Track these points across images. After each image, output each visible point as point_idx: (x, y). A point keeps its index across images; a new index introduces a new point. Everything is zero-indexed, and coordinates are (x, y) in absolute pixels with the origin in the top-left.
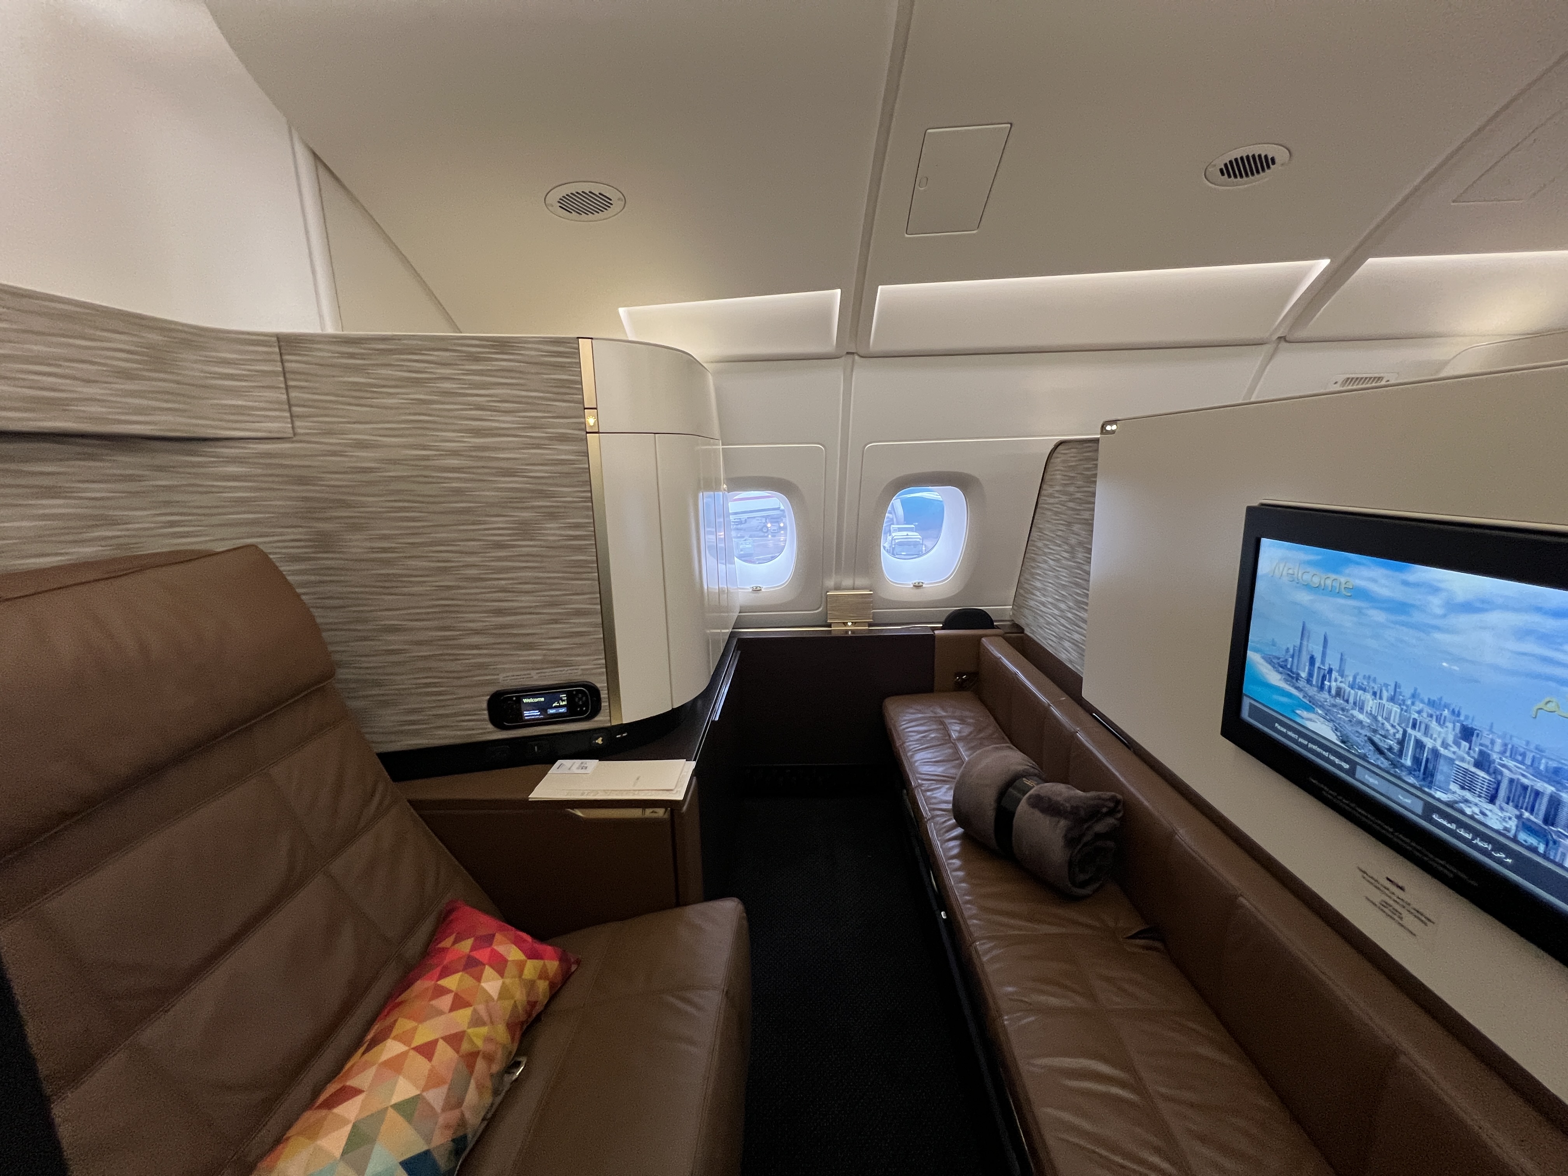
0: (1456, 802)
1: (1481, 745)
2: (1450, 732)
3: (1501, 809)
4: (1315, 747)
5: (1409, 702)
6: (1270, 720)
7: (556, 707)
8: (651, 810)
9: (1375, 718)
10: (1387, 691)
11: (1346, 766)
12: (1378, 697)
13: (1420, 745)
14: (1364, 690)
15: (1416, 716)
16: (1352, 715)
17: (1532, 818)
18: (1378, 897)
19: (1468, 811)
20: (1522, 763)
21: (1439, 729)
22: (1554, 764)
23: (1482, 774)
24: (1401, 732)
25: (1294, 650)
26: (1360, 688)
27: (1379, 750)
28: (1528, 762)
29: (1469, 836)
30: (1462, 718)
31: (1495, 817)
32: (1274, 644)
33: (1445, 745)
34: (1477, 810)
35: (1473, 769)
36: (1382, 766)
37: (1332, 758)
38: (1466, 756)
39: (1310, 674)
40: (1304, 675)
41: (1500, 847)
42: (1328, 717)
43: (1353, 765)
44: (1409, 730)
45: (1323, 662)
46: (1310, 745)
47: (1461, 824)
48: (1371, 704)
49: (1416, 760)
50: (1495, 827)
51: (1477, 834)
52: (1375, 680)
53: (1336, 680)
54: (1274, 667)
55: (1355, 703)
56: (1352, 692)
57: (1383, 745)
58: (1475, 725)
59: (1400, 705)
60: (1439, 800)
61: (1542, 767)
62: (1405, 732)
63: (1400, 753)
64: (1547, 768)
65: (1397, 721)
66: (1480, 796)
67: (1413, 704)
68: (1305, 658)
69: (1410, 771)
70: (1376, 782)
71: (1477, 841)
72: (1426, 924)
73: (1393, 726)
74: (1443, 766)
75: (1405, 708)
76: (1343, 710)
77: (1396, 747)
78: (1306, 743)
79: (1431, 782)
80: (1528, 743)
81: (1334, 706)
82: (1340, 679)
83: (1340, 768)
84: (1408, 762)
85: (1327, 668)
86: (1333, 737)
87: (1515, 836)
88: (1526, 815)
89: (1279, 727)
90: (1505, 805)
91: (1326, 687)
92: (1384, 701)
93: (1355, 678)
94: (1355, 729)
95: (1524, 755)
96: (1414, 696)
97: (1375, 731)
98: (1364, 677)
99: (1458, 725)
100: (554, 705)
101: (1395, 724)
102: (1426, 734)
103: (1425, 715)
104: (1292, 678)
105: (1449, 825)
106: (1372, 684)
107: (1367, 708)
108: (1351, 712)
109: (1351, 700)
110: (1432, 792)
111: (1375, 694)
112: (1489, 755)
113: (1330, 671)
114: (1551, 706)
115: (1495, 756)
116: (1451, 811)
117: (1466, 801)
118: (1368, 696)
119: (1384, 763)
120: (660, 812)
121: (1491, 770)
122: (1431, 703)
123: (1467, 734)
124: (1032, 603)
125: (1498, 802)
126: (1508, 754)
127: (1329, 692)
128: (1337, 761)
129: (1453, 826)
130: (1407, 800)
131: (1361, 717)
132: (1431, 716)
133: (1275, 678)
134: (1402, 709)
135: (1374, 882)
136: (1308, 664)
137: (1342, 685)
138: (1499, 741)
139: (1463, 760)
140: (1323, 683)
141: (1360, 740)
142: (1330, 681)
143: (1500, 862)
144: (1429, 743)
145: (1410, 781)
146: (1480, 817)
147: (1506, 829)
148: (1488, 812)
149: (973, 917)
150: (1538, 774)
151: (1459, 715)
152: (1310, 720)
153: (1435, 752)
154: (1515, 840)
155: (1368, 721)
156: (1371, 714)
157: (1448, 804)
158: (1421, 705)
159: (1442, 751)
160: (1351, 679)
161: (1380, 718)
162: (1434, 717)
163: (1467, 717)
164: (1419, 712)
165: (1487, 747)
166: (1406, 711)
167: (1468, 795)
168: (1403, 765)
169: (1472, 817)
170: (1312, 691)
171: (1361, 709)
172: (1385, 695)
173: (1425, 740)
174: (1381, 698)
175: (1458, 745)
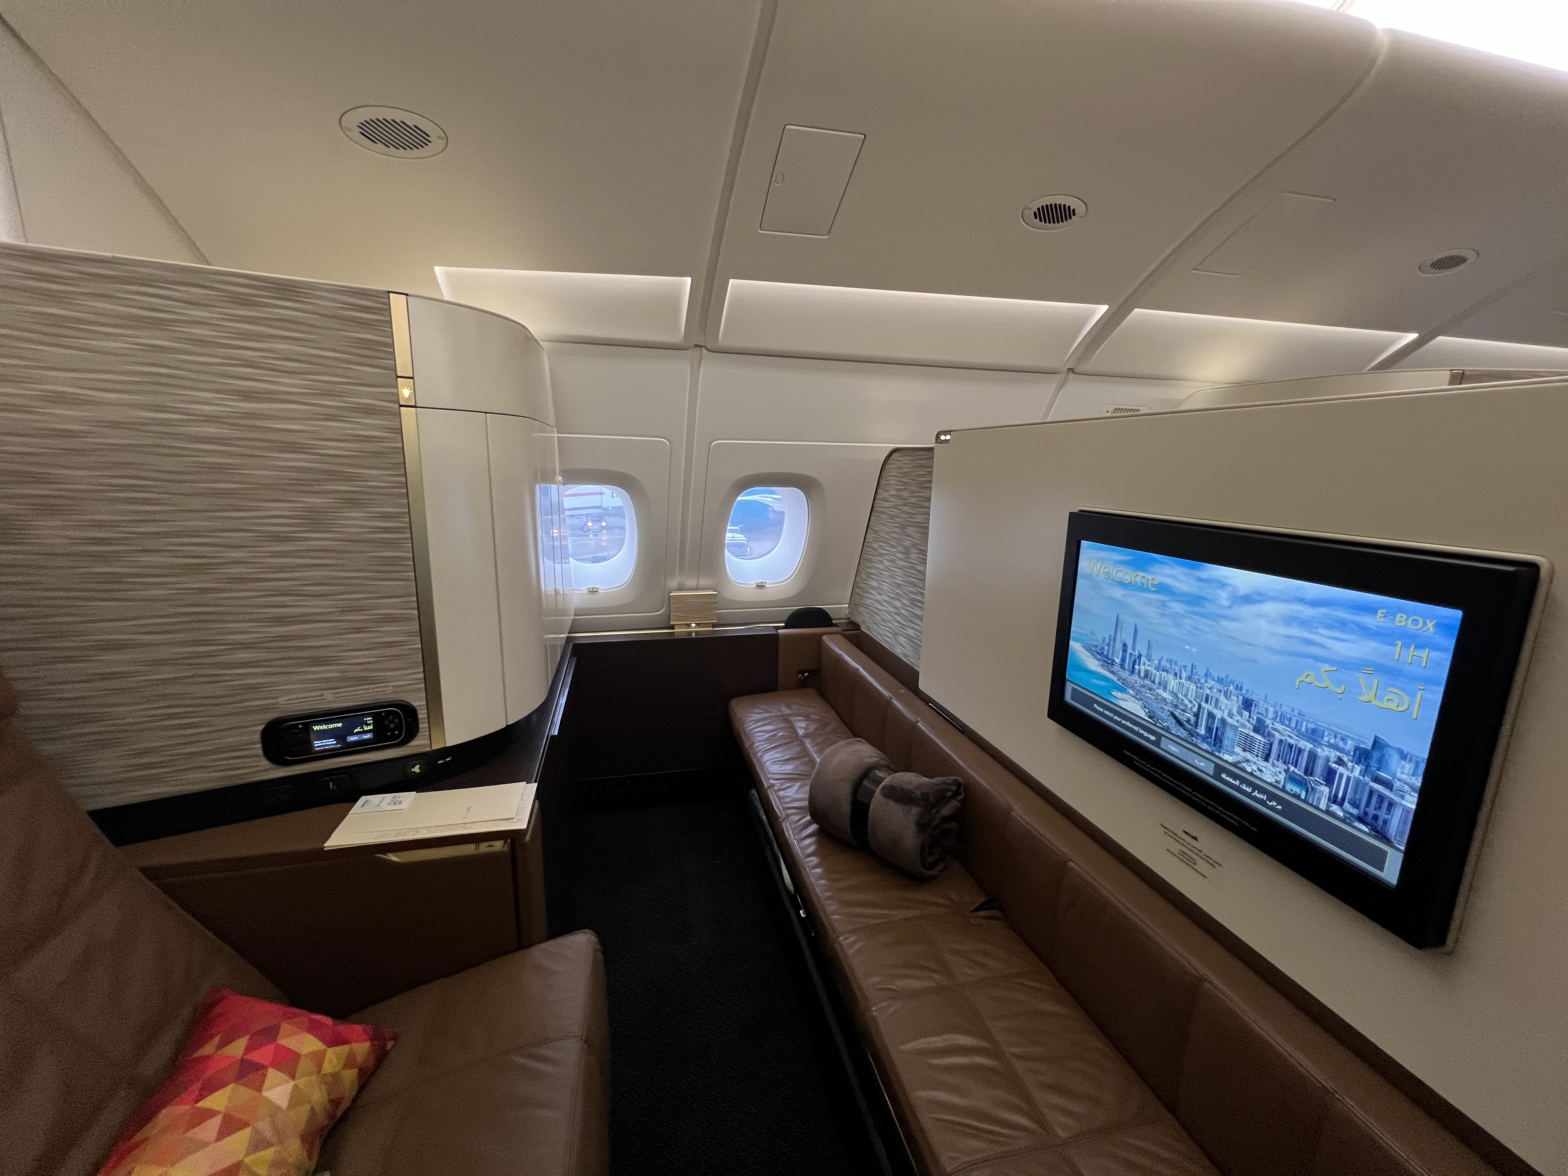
0: (1239, 762)
1: (1258, 713)
2: (1234, 704)
3: (1274, 765)
4: (1128, 724)
5: (1203, 681)
6: (1089, 702)
7: (358, 733)
8: (487, 844)
9: (1176, 695)
10: (1185, 671)
11: (1153, 738)
12: (1178, 677)
13: (1211, 716)
14: (1167, 671)
15: (1208, 692)
16: (1158, 693)
17: (1296, 771)
18: (1176, 848)
19: (1249, 770)
20: (1289, 726)
21: (1226, 701)
22: (1313, 726)
23: (1259, 737)
24: (1197, 706)
25: (1110, 638)
26: (1164, 670)
27: (1179, 722)
28: (1293, 725)
29: (1249, 790)
30: (1244, 692)
31: (1268, 773)
32: (1093, 633)
33: (1231, 715)
34: (1255, 767)
35: (1252, 734)
36: (1182, 736)
37: (1141, 731)
38: (1247, 723)
39: (1123, 660)
40: (1118, 661)
41: (1272, 796)
42: (1139, 696)
43: (1159, 736)
44: (1203, 704)
45: (1134, 649)
46: (1123, 722)
47: (1243, 780)
48: (1173, 683)
49: (1209, 729)
50: (1269, 781)
51: (1255, 787)
52: (1176, 662)
53: (1144, 664)
54: (1093, 655)
55: (1160, 683)
56: (1158, 673)
57: (1183, 719)
58: (1254, 697)
59: (1196, 683)
60: (1226, 761)
61: (1303, 729)
62: (1200, 705)
63: (1196, 724)
64: (1307, 730)
65: (1193, 697)
66: (1257, 756)
67: (1206, 682)
68: (1119, 646)
69: (1204, 738)
70: (1177, 750)
71: (1256, 793)
72: (1214, 867)
73: (1190, 701)
74: (1229, 733)
75: (1199, 685)
76: (1150, 689)
77: (1193, 719)
78: (1119, 720)
79: (1220, 747)
80: (1293, 710)
81: (1143, 686)
82: (1147, 663)
83: (1147, 739)
84: (1202, 731)
85: (1137, 654)
86: (1142, 714)
87: (1284, 787)
88: (1292, 768)
89: (1097, 708)
90: (1275, 761)
91: (1137, 671)
92: (1183, 681)
93: (1160, 661)
94: (1160, 705)
95: (1290, 720)
96: (1206, 675)
97: (1176, 706)
98: (1167, 661)
99: (1241, 697)
100: (356, 730)
101: (1192, 700)
102: (1216, 706)
103: (1215, 690)
104: (1108, 663)
105: (1234, 782)
106: (1174, 666)
107: (1170, 687)
108: (1158, 691)
109: (1157, 681)
110: (1221, 755)
111: (1176, 675)
112: (1264, 721)
113: (1140, 656)
114: (1308, 680)
115: (1268, 722)
116: (1236, 771)
117: (1248, 761)
118: (1171, 677)
119: (1183, 733)
120: (498, 845)
121: (1266, 734)
122: (1220, 681)
123: (1247, 704)
124: (868, 602)
125: (1271, 760)
126: (1278, 720)
127: (1139, 674)
128: (1146, 734)
129: (1237, 783)
130: (1201, 764)
131: (1165, 695)
132: (1220, 691)
133: (1093, 664)
134: (1197, 687)
135: (1173, 835)
136: (1121, 651)
137: (1149, 668)
138: (1271, 709)
139: (1244, 726)
140: (1133, 667)
141: (1165, 715)
142: (1139, 665)
143: (1272, 808)
144: (1218, 714)
145: (1204, 748)
146: (1258, 773)
147: (1277, 782)
148: (1263, 769)
149: (835, 913)
150: (1300, 735)
151: (1241, 689)
152: (1124, 700)
153: (1223, 721)
154: (1283, 790)
155: (1171, 698)
156: (1173, 692)
157: (1235, 765)
158: (1212, 682)
159: (1228, 720)
160: (1156, 662)
161: (1180, 695)
162: (1223, 692)
163: (1247, 691)
164: (1210, 689)
165: (1262, 715)
166: (1200, 688)
167: (1248, 756)
168: (1198, 734)
169: (1251, 774)
170: (1125, 674)
171: (1165, 688)
172: (1184, 675)
173: (1215, 711)
174: (1181, 678)
175: (1241, 714)
